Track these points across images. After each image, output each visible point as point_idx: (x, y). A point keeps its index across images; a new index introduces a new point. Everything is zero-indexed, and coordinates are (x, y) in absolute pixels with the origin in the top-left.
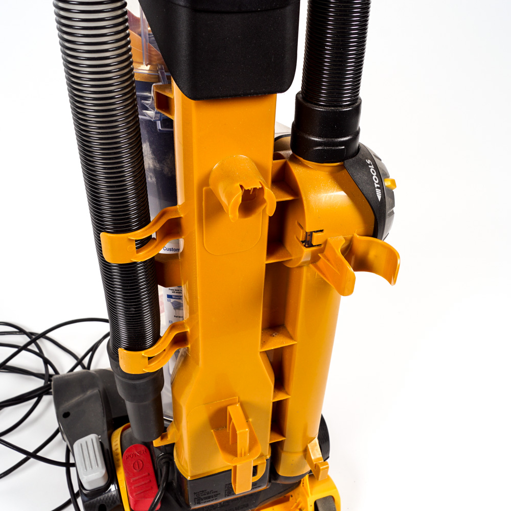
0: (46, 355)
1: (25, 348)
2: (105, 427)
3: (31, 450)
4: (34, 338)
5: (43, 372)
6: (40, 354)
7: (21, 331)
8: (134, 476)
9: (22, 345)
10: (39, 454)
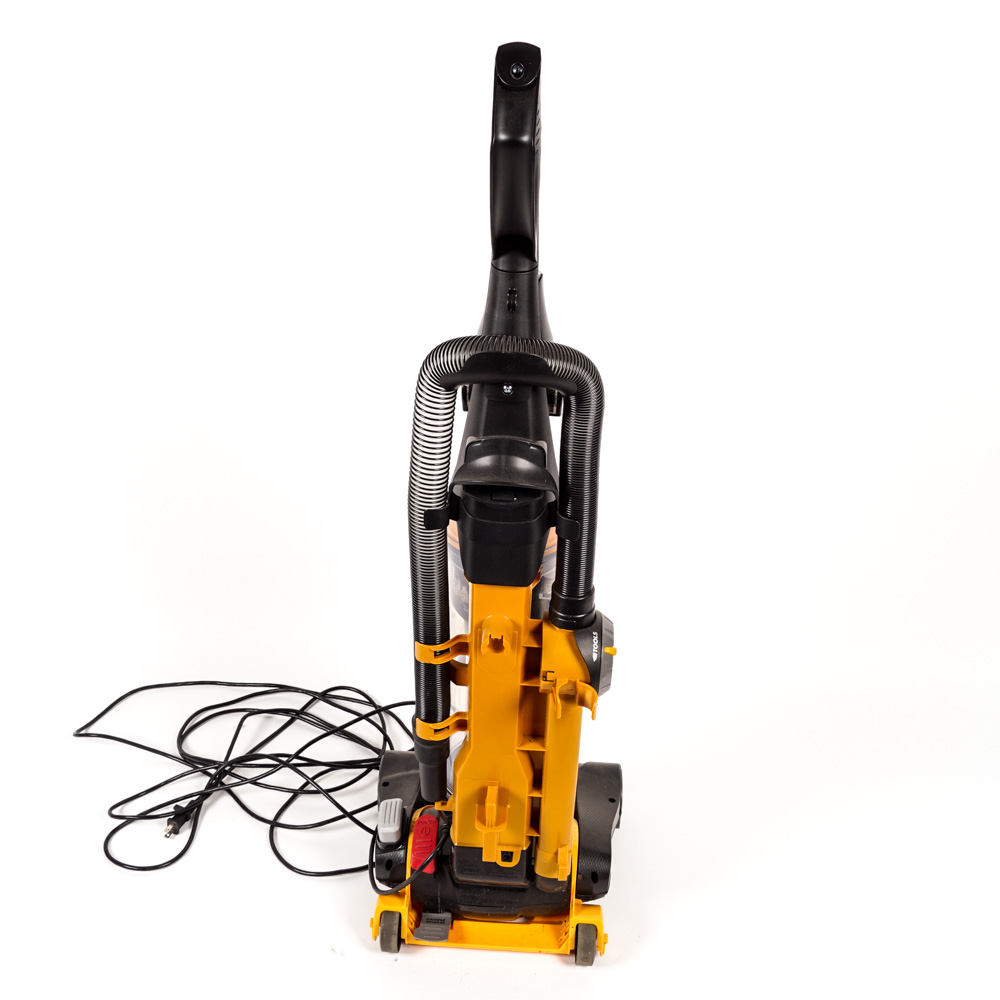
0: (388, 733)
1: (366, 717)
2: (414, 802)
3: (349, 810)
4: (379, 710)
5: (381, 747)
6: (383, 730)
7: (371, 702)
8: (420, 838)
9: (364, 713)
10: (355, 816)
